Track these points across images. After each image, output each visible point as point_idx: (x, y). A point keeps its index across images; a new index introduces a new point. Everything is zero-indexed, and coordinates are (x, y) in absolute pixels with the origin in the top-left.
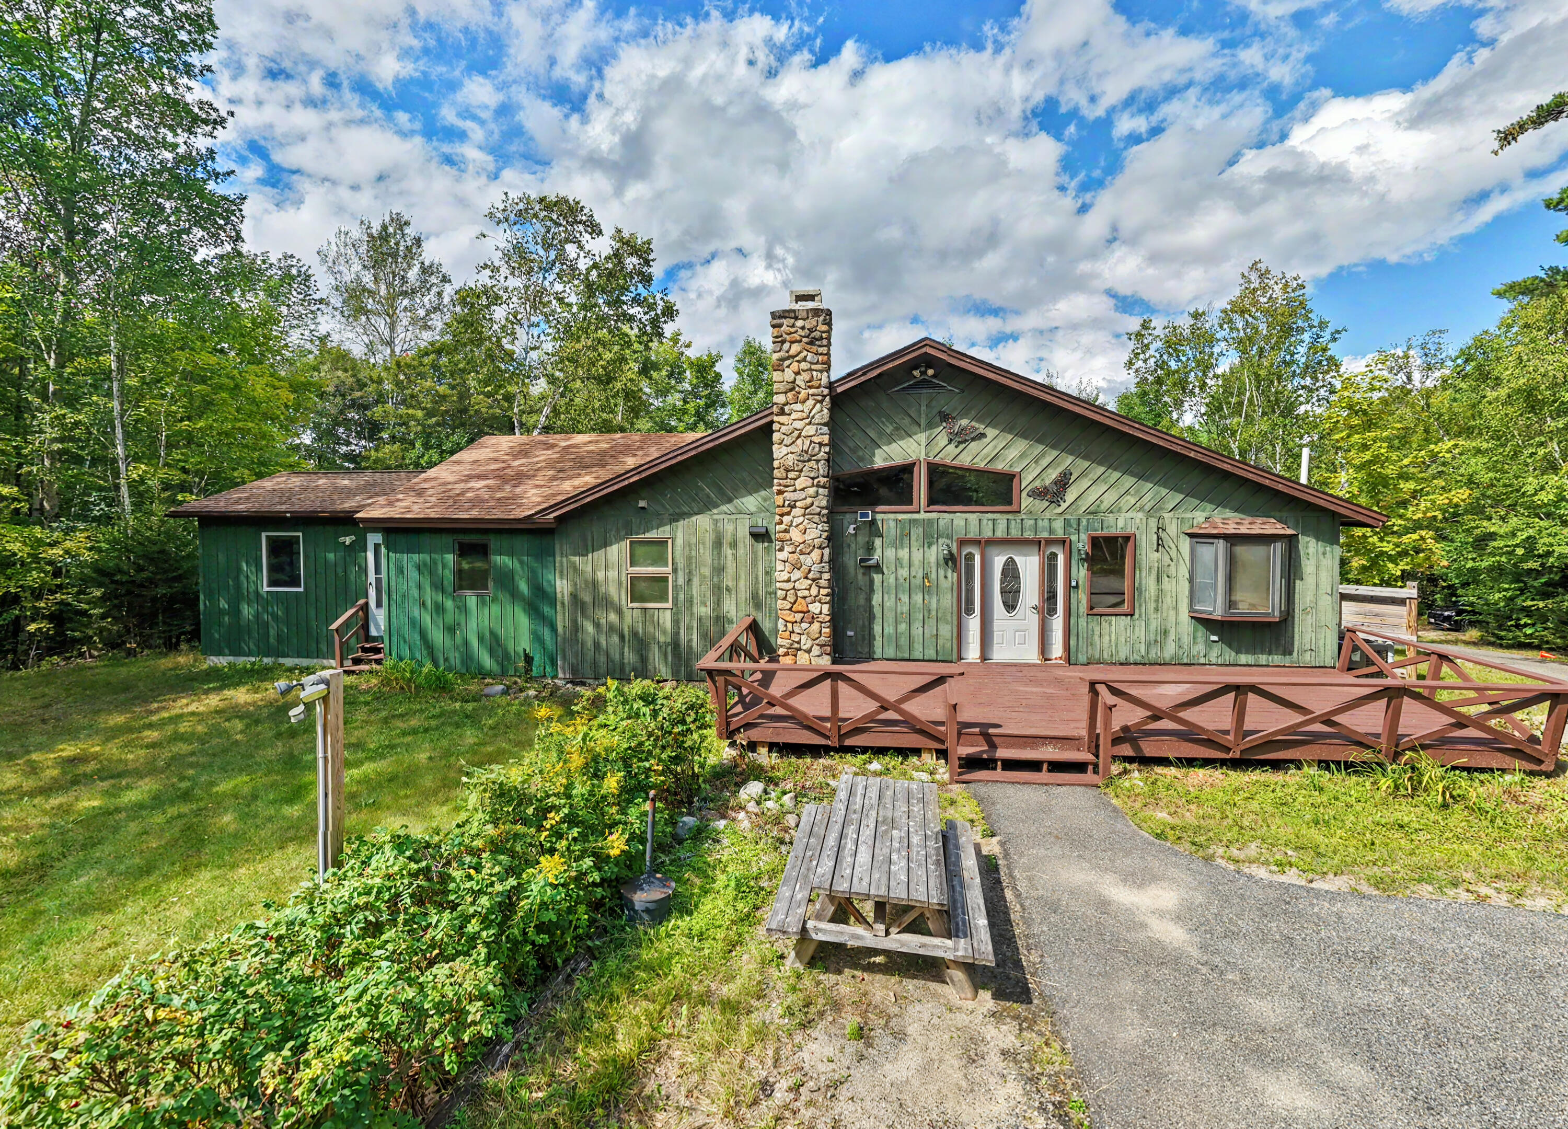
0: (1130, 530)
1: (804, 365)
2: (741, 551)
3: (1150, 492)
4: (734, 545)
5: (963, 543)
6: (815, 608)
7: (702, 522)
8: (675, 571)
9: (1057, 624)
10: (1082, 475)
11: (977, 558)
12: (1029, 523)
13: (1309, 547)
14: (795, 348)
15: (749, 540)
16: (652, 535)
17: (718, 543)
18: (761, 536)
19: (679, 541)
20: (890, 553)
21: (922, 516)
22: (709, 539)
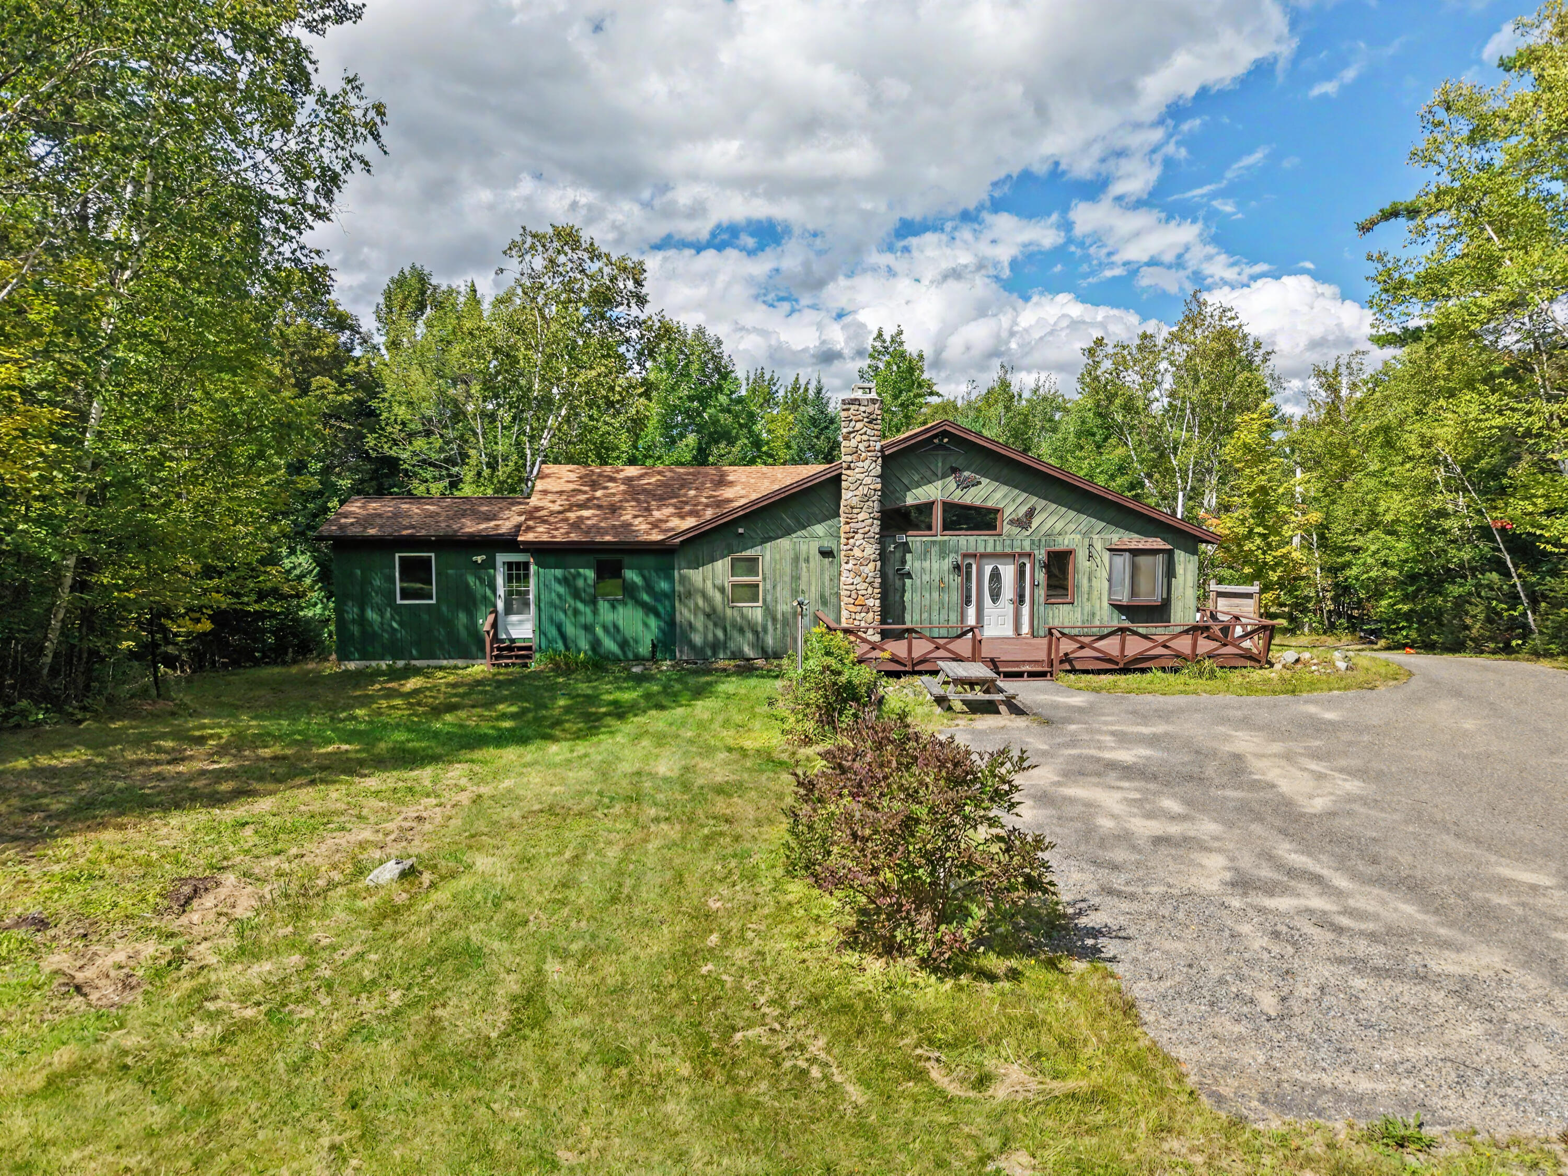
0: (1071, 547)
1: (865, 437)
2: (812, 564)
3: (1085, 521)
4: (807, 560)
5: (965, 556)
6: (870, 602)
7: (784, 543)
8: (764, 579)
9: (1026, 610)
10: (1043, 509)
11: (974, 567)
12: (1008, 542)
13: (1180, 556)
14: (859, 425)
15: (818, 556)
16: (748, 553)
17: (796, 559)
18: (826, 553)
19: (768, 557)
20: (917, 564)
21: (939, 538)
22: (789, 556)
